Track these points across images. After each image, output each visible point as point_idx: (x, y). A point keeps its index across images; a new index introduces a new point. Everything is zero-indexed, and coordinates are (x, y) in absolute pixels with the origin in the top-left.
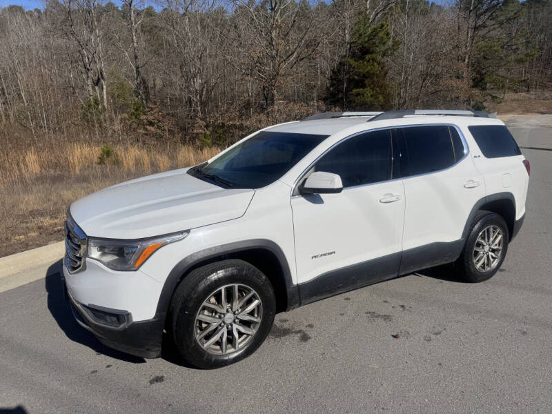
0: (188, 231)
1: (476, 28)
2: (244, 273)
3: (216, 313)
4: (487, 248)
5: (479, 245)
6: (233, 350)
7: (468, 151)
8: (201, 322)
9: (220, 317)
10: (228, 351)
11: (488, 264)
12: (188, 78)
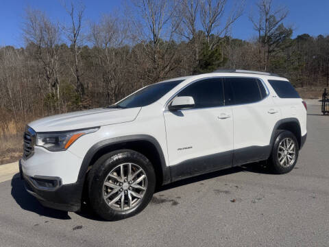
0: (99, 127)
1: (269, 52)
2: (135, 156)
3: (117, 182)
4: (286, 152)
5: (281, 150)
6: (128, 208)
7: (269, 93)
8: (107, 187)
9: (120, 185)
10: (125, 209)
11: (288, 163)
12: (107, 81)
